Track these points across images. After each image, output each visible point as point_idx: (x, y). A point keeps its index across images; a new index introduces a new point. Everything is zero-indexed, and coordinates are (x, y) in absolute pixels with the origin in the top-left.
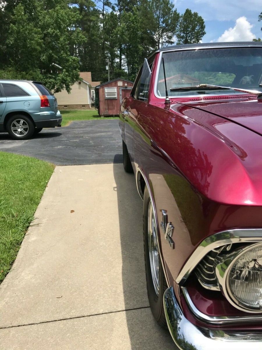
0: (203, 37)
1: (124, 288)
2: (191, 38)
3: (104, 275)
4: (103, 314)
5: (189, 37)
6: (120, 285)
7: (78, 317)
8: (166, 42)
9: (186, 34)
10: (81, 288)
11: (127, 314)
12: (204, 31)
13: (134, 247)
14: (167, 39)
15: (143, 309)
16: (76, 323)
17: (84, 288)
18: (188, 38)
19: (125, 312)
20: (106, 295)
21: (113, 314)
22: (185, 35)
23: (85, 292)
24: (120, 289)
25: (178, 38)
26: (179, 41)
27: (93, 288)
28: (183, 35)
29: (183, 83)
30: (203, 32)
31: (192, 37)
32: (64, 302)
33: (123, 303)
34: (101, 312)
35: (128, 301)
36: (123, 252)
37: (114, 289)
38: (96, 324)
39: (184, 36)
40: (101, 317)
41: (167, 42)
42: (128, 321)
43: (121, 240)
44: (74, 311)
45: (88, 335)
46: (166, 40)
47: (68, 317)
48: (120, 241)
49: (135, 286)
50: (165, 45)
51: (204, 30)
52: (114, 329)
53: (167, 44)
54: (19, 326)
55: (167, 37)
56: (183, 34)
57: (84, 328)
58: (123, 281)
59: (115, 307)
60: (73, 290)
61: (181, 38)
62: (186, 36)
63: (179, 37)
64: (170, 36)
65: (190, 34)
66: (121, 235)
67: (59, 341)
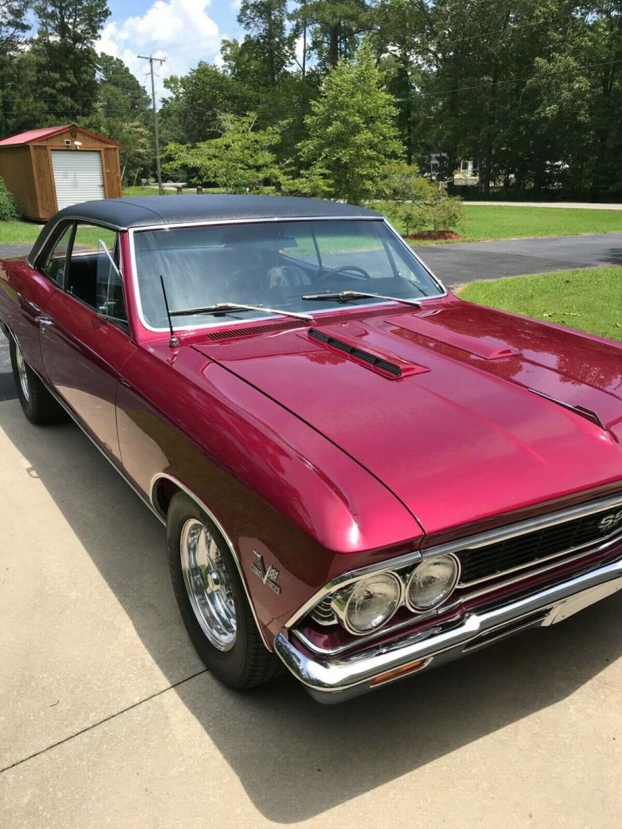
0: (104, 21)
1: (154, 657)
2: (75, 20)
3: (110, 647)
4: (141, 703)
5: (70, 16)
6: (146, 654)
7: (105, 720)
8: (7, 25)
9: (61, 8)
10: (84, 679)
11: (177, 691)
12: (106, 7)
13: (136, 587)
14: (11, 18)
15: (198, 677)
16: (107, 729)
17: (88, 677)
18: (66, 20)
19: (172, 689)
20: (131, 675)
21: (157, 697)
22: (57, 11)
23: (94, 682)
24: (149, 660)
25: (40, 17)
26: (43, 24)
27: (104, 672)
28: (53, 11)
29: (78, 148)
30: (104, 9)
31: (78, 20)
32: (68, 707)
33: (164, 678)
34: (137, 700)
35: (170, 673)
36: (122, 602)
37: (139, 663)
38: (139, 718)
39: (57, 14)
40: (141, 707)
41: (9, 23)
42: (183, 699)
43: (107, 580)
44: (93, 714)
45: (135, 736)
46: (7, 18)
47: (90, 726)
48: (105, 584)
49: (169, 650)
50: (7, 32)
51: (105, 5)
52: (169, 715)
53: (11, 30)
54: (14, 765)
55: (10, 12)
56: (53, 8)
57: (124, 730)
58: (147, 646)
59: (155, 687)
60: (71, 686)
61: (48, 18)
62: (61, 13)
63: (42, 14)
64: (17, 10)
65: (71, 9)
66: (102, 572)
67: (96, 760)
